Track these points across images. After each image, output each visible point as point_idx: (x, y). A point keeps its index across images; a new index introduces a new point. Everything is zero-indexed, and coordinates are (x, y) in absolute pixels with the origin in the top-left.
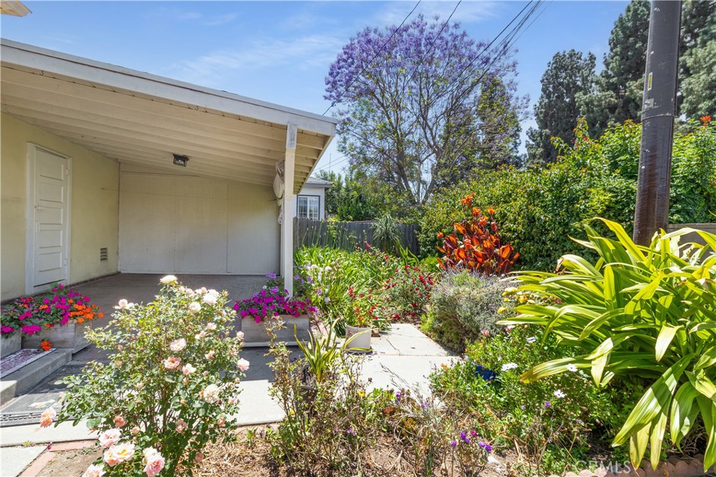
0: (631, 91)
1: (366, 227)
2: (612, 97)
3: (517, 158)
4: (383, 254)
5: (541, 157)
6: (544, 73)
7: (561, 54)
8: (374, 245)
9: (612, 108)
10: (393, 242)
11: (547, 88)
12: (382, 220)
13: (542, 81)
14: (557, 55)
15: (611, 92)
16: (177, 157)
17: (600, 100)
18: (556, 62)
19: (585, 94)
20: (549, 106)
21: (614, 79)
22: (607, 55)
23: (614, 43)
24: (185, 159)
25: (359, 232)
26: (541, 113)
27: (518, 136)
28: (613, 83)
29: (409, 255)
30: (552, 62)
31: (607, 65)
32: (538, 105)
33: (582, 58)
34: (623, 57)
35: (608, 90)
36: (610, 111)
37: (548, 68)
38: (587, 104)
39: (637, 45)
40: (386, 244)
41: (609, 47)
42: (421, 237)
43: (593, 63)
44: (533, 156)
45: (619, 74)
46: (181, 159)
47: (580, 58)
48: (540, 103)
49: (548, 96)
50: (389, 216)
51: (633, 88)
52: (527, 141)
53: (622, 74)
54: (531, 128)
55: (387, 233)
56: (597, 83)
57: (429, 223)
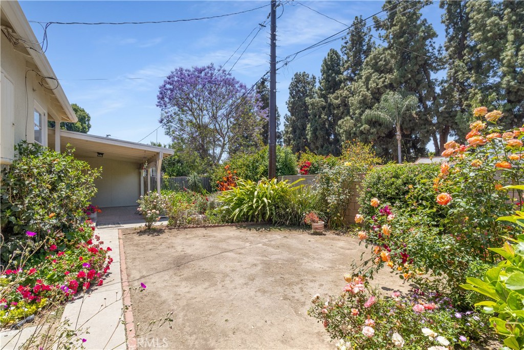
0: (331, 100)
1: (184, 179)
2: (323, 101)
3: (279, 133)
4: (193, 193)
5: (291, 133)
6: (290, 83)
7: (299, 73)
8: (188, 188)
9: (324, 108)
10: (198, 187)
11: (292, 93)
12: (192, 176)
13: (289, 88)
14: (297, 74)
15: (322, 99)
16: (99, 153)
17: (318, 103)
18: (296, 78)
19: (311, 99)
20: (293, 103)
21: (324, 92)
22: (320, 78)
23: (323, 72)
24: (102, 154)
25: (181, 182)
26: (290, 107)
27: (279, 119)
28: (323, 94)
29: (207, 193)
30: (294, 78)
31: (320, 83)
32: (288, 102)
33: (310, 77)
34: (327, 80)
35: (321, 97)
36: (322, 109)
37: (292, 81)
38: (311, 105)
39: (333, 75)
40: (195, 187)
41: (321, 74)
42: (212, 184)
43: (314, 81)
44: (287, 132)
45: (326, 89)
46: (100, 154)
47: (308, 77)
48: (289, 101)
49: (293, 97)
50: (195, 174)
51: (331, 98)
52: (285, 122)
53: (327, 90)
54: (286, 115)
55: (195, 183)
56: (316, 93)
57: (216, 176)
